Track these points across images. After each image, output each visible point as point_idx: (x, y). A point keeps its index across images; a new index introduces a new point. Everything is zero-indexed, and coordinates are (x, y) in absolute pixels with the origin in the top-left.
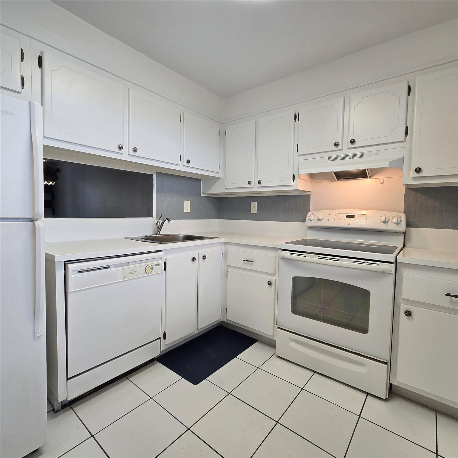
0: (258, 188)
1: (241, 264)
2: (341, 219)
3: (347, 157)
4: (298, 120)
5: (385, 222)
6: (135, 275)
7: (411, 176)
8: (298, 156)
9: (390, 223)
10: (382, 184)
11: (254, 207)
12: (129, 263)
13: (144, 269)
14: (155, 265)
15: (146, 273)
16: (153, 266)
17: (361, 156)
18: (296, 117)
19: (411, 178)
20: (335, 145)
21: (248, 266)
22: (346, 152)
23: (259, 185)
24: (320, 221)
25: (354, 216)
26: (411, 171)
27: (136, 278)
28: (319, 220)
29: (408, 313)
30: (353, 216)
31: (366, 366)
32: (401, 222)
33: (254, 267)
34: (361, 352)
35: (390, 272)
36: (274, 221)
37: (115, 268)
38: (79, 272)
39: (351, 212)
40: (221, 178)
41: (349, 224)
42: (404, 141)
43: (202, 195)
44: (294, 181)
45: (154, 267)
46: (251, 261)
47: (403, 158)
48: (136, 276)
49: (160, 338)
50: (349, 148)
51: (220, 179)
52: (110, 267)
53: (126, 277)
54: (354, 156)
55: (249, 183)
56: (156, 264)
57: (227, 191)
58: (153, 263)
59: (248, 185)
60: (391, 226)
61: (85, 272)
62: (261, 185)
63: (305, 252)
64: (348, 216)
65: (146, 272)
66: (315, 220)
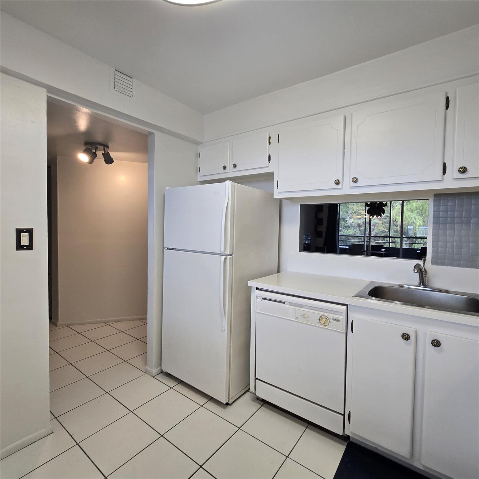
13: (318, 318)
14: (333, 319)
15: (320, 324)
16: (331, 319)
27: (307, 323)
37: (288, 306)
38: (263, 299)
45: (332, 321)
48: (307, 321)
49: (342, 415)
52: (285, 303)
53: (298, 318)
56: (335, 318)
58: (331, 316)
61: (267, 300)
65: (320, 322)
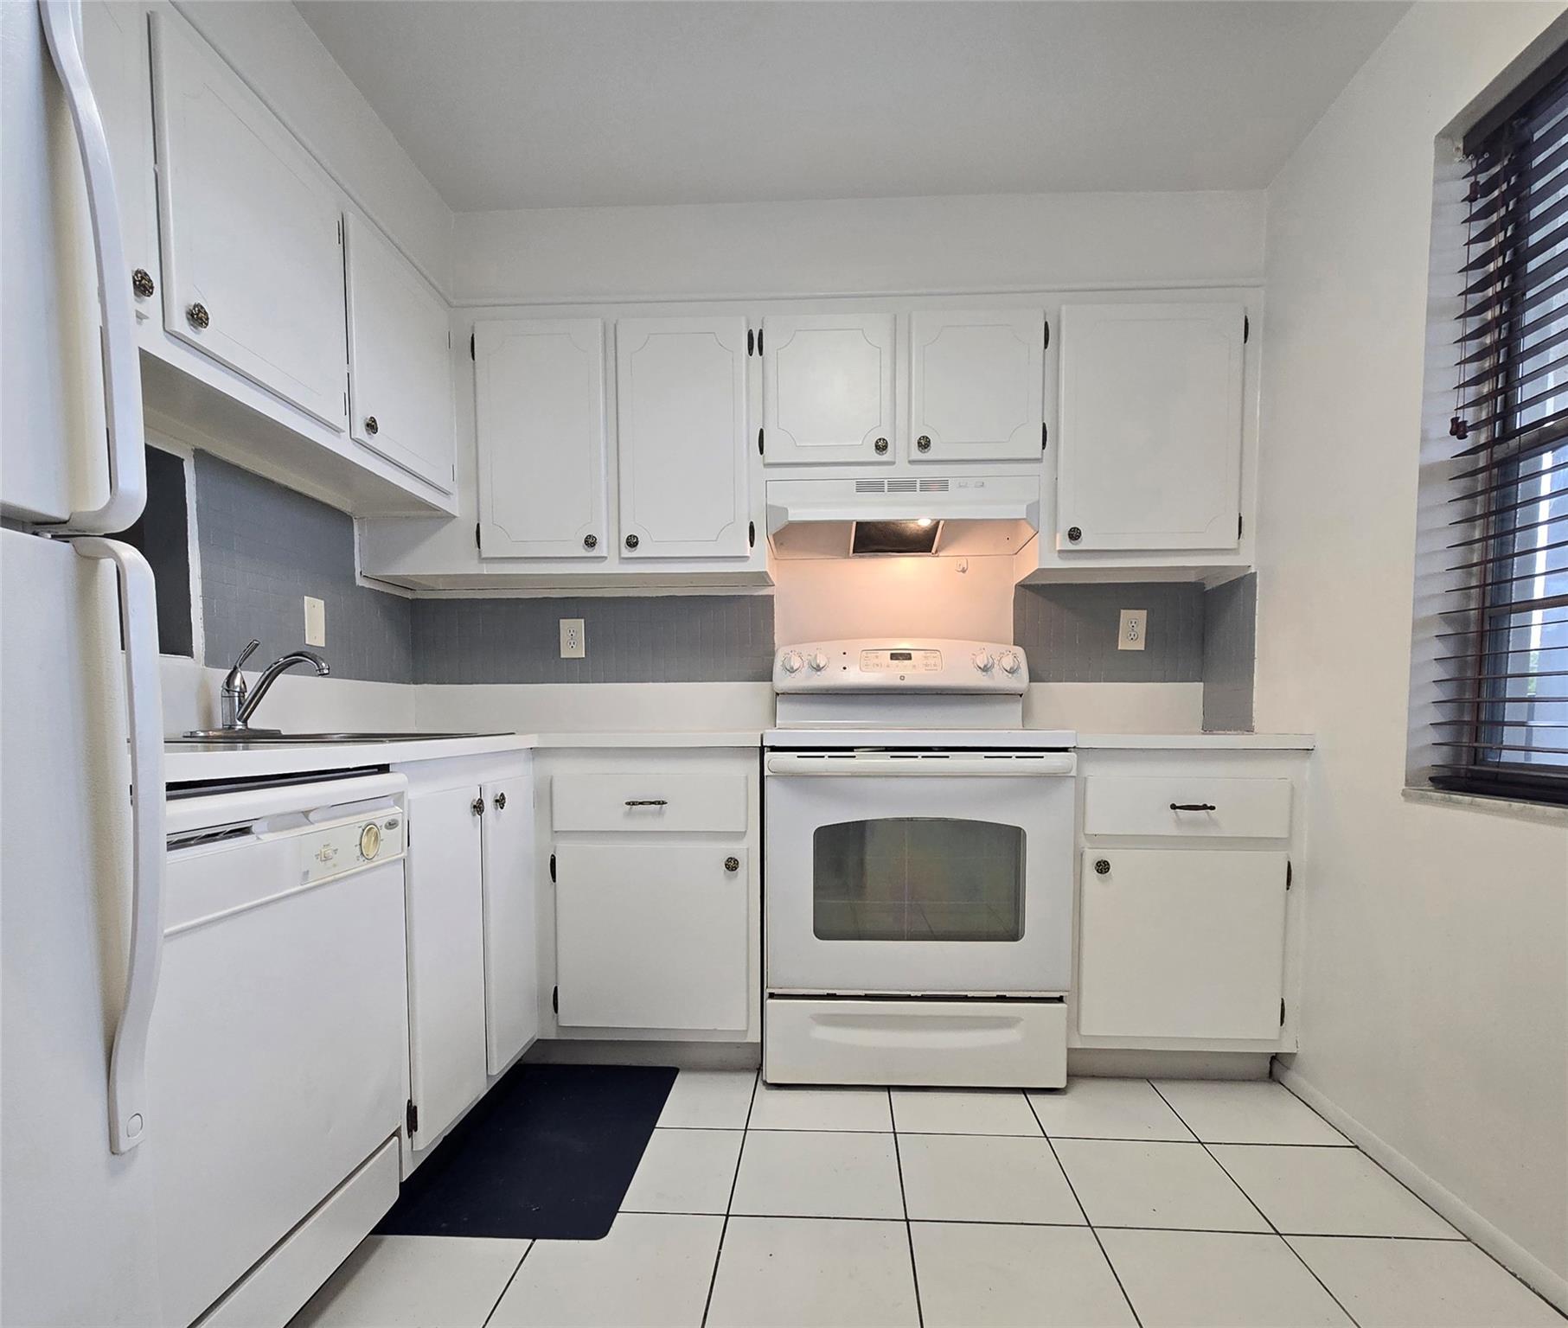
0: (620, 563)
1: (618, 819)
2: (878, 665)
3: (908, 486)
4: (761, 353)
5: (985, 669)
6: (335, 865)
7: (1058, 548)
8: (762, 465)
9: (996, 669)
10: (964, 571)
11: (573, 638)
12: (306, 813)
13: (358, 843)
15: (361, 859)
16: (381, 826)
17: (943, 485)
18: (755, 343)
19: (1056, 554)
20: (878, 447)
21: (646, 821)
22: (902, 471)
23: (626, 553)
24: (819, 673)
25: (910, 654)
26: (1058, 536)
27: (337, 876)
28: (818, 669)
29: (1103, 867)
30: (908, 657)
31: (1022, 1023)
32: (1019, 667)
33: (670, 819)
34: (1007, 991)
35: (1067, 773)
36: (653, 682)
37: (268, 834)
39: (903, 645)
40: (455, 517)
41: (902, 678)
42: (1039, 460)
43: (360, 582)
44: (752, 546)
45: (384, 832)
46: (659, 803)
47: (1039, 502)
48: (338, 869)
49: (397, 1133)
50: (912, 462)
51: (454, 521)
52: (253, 829)
53: (308, 873)
54: (926, 486)
55: (590, 542)
56: (389, 819)
57: (486, 569)
58: (379, 817)
59: (583, 552)
60: (999, 680)
61: (191, 845)
62: (637, 553)
63: (851, 749)
64: (894, 657)
65: (362, 853)
66: (806, 668)
